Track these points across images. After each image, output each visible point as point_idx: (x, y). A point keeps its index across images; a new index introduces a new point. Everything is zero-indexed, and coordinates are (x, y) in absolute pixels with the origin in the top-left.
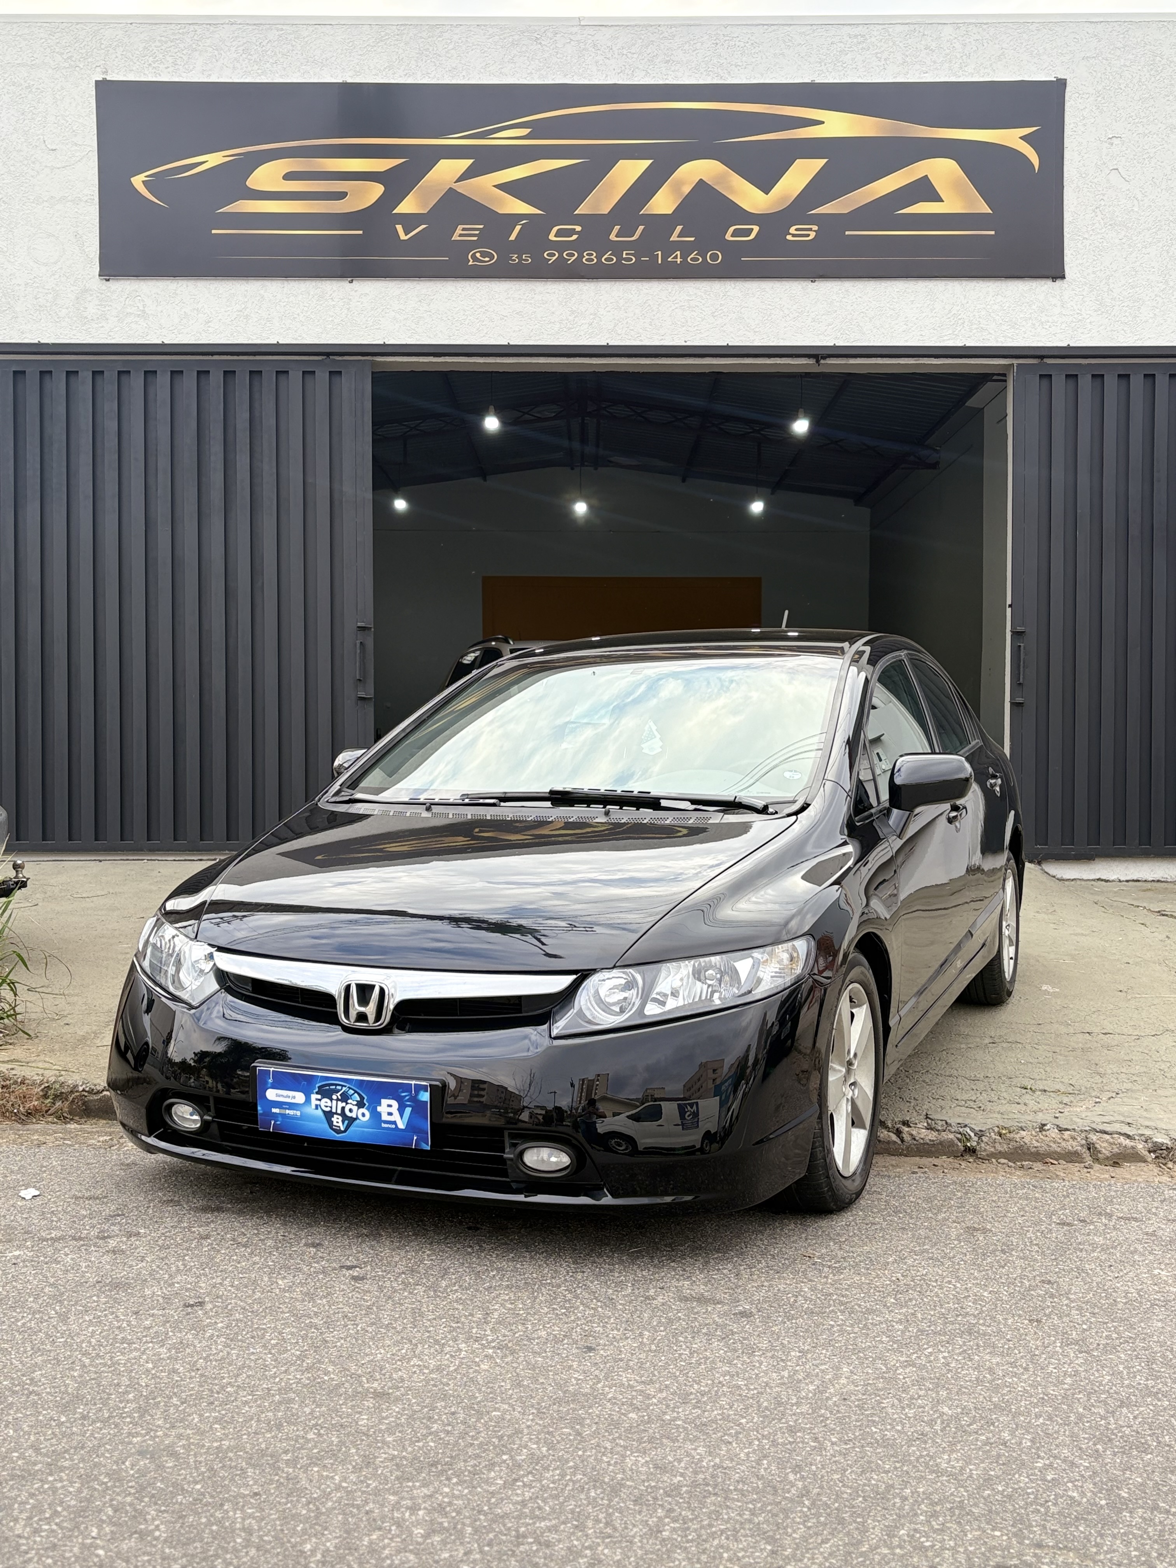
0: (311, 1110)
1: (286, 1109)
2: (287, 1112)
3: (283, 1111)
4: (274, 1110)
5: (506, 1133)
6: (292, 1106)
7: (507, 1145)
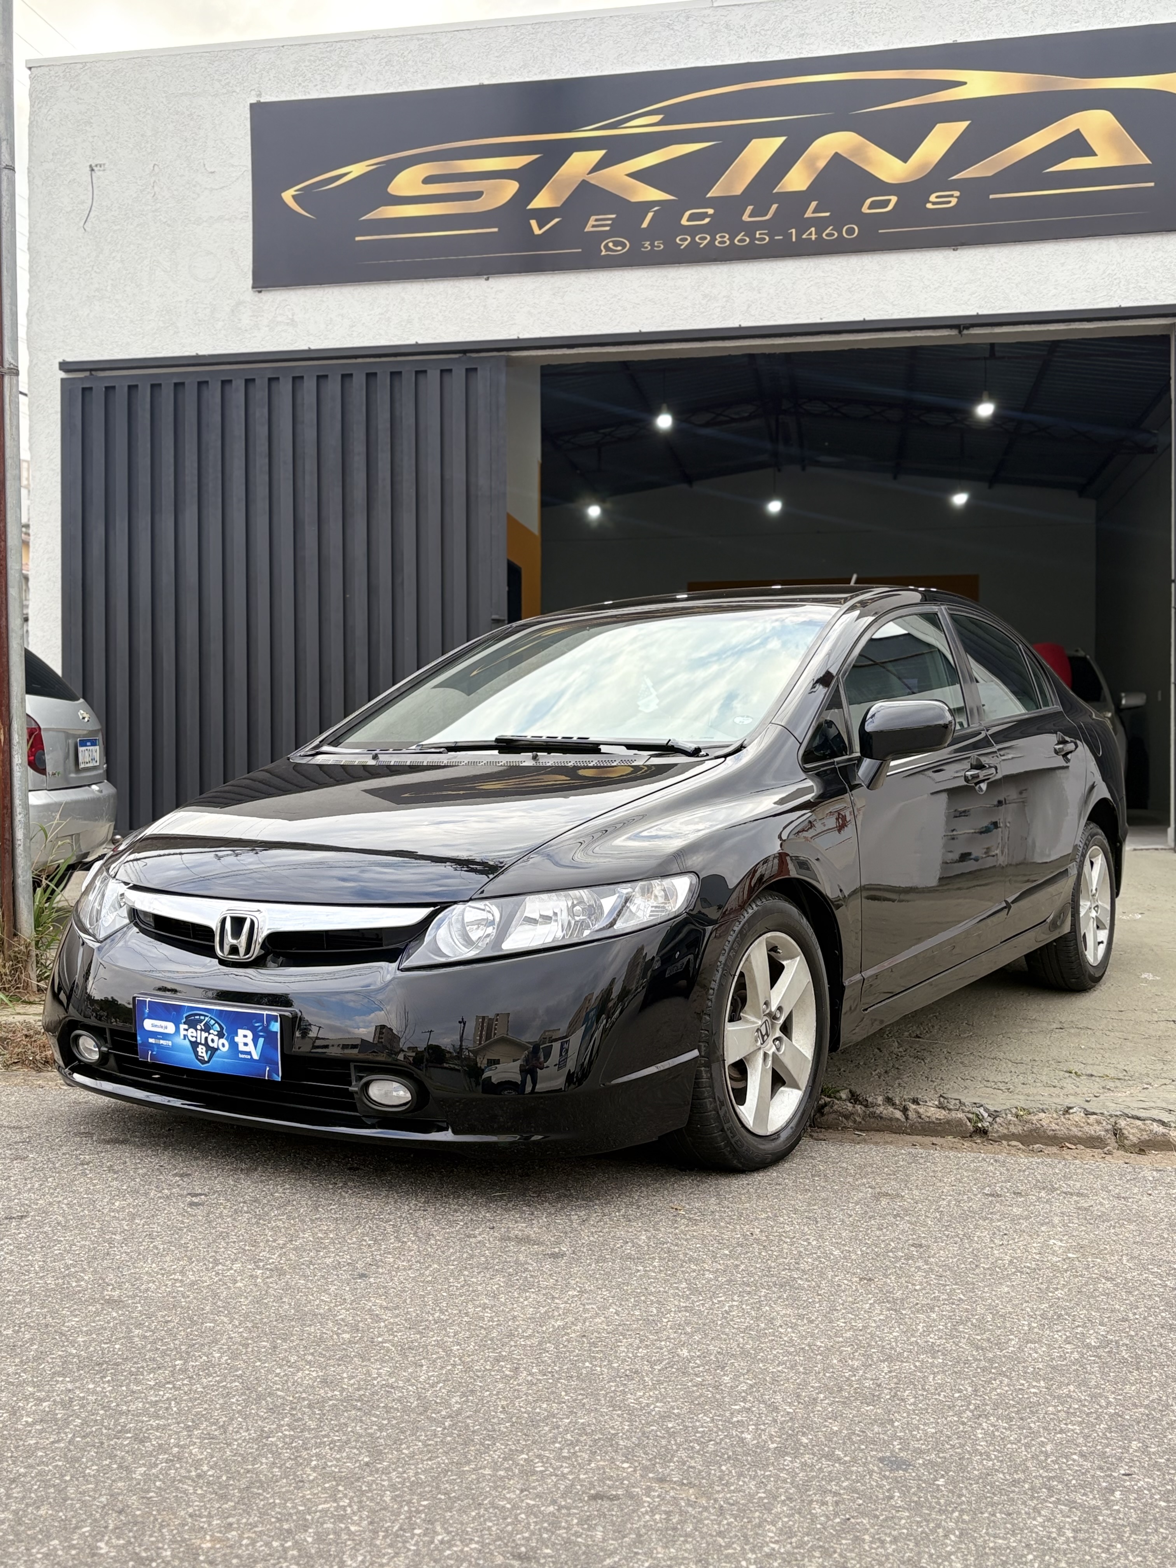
0: (180, 1040)
1: (160, 1039)
2: (162, 1042)
3: (157, 1041)
4: (151, 1040)
5: (352, 1065)
6: (165, 1036)
7: (353, 1077)
